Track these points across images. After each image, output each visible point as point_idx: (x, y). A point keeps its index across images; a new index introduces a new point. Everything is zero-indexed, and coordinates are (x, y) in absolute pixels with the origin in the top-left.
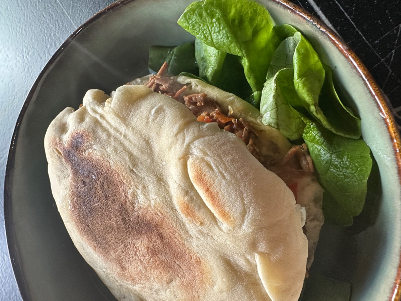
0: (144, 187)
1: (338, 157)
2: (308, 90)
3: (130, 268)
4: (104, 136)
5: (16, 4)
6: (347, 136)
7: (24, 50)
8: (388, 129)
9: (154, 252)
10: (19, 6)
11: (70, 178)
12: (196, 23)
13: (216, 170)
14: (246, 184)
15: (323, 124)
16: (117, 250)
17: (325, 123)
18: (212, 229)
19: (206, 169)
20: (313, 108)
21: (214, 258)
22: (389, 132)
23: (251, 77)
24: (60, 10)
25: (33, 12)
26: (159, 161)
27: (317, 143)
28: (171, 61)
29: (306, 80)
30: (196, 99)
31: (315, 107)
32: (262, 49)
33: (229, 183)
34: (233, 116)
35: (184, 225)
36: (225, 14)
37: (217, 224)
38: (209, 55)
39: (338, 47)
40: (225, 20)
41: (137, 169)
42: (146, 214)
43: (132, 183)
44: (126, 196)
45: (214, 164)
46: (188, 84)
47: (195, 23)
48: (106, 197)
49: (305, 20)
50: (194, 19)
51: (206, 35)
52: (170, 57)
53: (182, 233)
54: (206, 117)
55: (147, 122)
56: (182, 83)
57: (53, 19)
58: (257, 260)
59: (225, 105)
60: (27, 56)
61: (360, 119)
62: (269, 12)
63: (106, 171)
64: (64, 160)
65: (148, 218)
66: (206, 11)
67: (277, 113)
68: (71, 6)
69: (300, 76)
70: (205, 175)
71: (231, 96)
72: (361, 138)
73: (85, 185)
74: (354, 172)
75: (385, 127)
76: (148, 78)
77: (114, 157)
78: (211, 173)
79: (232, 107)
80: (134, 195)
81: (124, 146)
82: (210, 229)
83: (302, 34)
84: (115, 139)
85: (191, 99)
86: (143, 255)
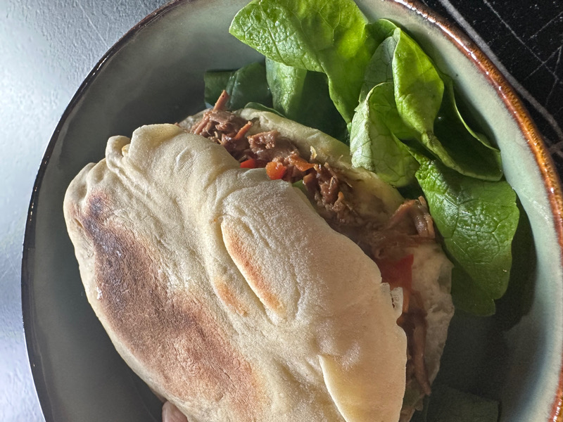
0: (175, 265)
1: (468, 209)
2: (415, 112)
3: (173, 377)
4: (125, 198)
5: (42, 34)
6: (480, 177)
7: (52, 93)
8: (536, 160)
9: (196, 356)
10: (44, 35)
11: (94, 256)
12: (254, 29)
13: (256, 235)
14: (297, 254)
15: (443, 160)
16: (156, 354)
17: (445, 159)
18: (260, 321)
19: (243, 234)
20: (425, 138)
21: (267, 364)
22: (538, 165)
23: (339, 101)
24: (94, 35)
25: (61, 42)
26: (190, 226)
27: (439, 191)
28: (234, 89)
29: (412, 97)
30: (264, 139)
31: (428, 135)
32: (352, 59)
33: (274, 254)
34: (317, 161)
35: (226, 316)
36: (291, 13)
37: (265, 313)
38: (283, 76)
39: (455, 44)
40: (292, 21)
41: (165, 240)
42: (181, 302)
43: (161, 260)
44: (156, 278)
45: (254, 226)
46: (256, 120)
47: (252, 30)
48: (135, 280)
49: (406, 10)
50: (249, 25)
51: (269, 46)
52: (232, 84)
53: (225, 328)
54: (278, 164)
55: (172, 174)
56: (247, 119)
57: (86, 47)
58: (323, 366)
59: (306, 146)
60: (56, 101)
61: (499, 150)
62: (357, 4)
63: (131, 245)
64: (85, 233)
65: (184, 307)
66: (265, 11)
67: (370, 148)
68: (108, 29)
69: (403, 93)
70: (242, 243)
71: (313, 134)
72: (504, 179)
73: (112, 266)
74: (492, 229)
75: (531, 157)
76: (202, 115)
77: (137, 224)
78: (249, 239)
79: (315, 148)
80: (165, 277)
81: (148, 209)
82: (256, 322)
83: (404, 29)
84: (138, 200)
85: (257, 140)
86: (184, 361)
